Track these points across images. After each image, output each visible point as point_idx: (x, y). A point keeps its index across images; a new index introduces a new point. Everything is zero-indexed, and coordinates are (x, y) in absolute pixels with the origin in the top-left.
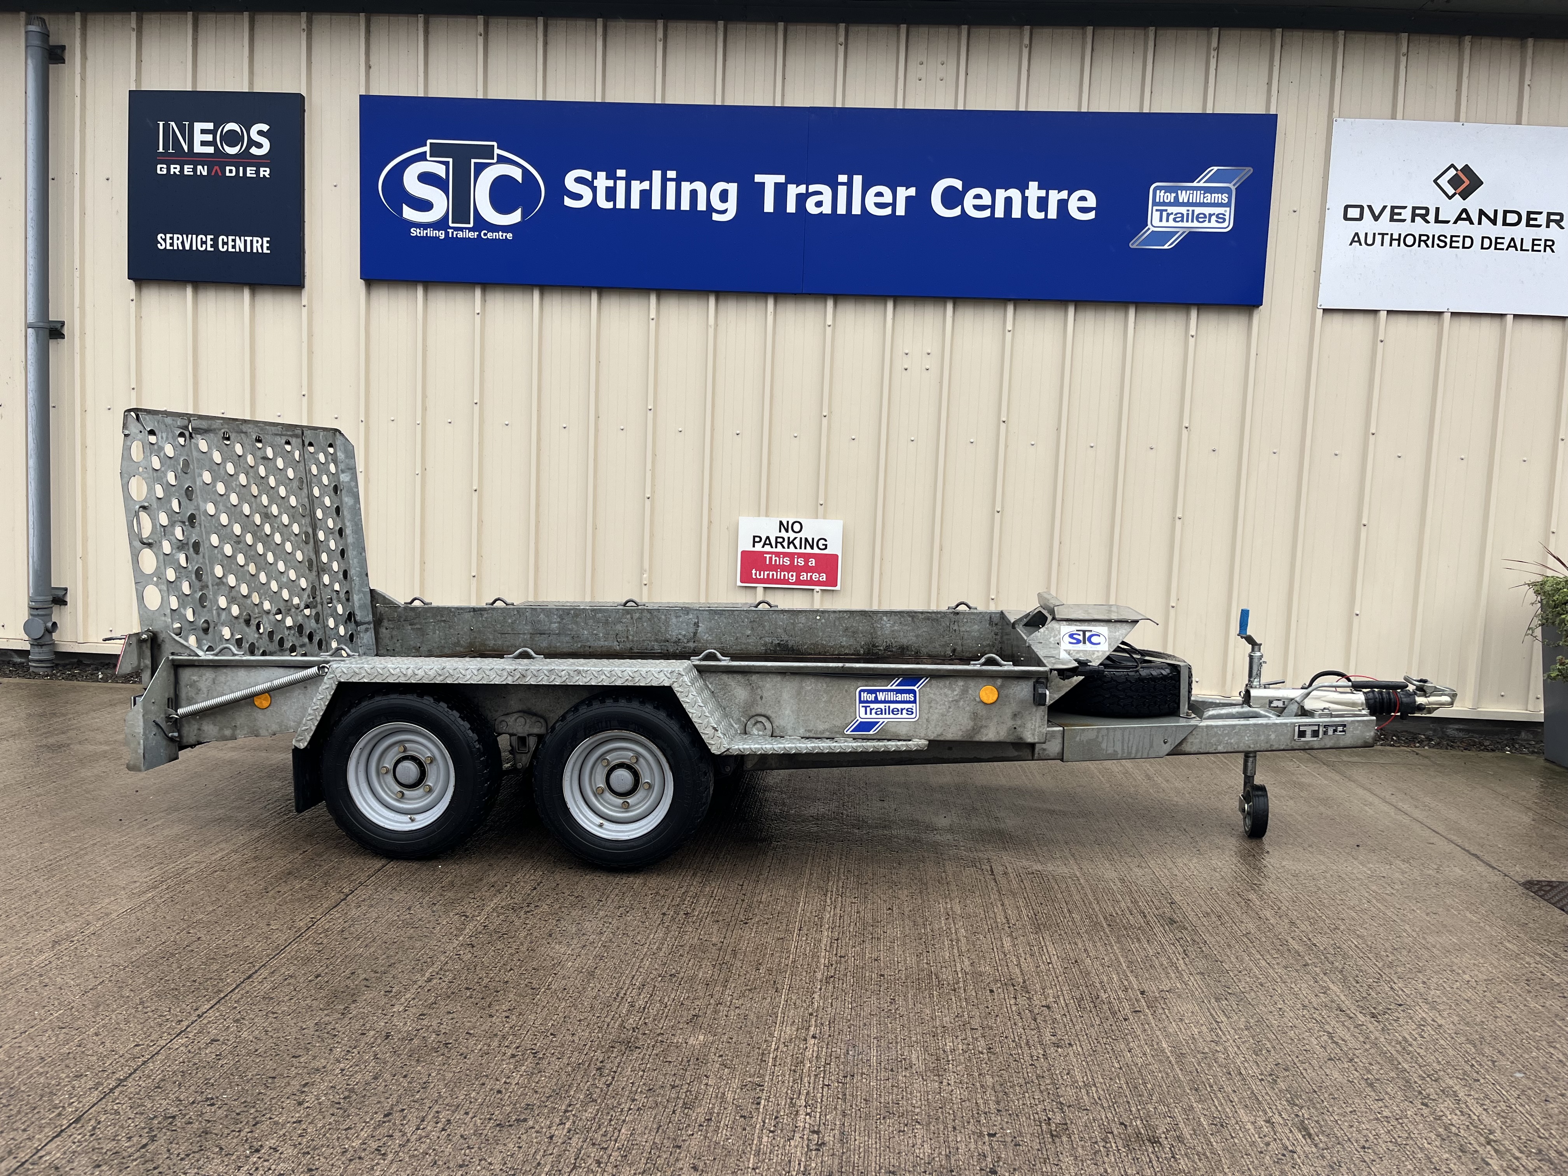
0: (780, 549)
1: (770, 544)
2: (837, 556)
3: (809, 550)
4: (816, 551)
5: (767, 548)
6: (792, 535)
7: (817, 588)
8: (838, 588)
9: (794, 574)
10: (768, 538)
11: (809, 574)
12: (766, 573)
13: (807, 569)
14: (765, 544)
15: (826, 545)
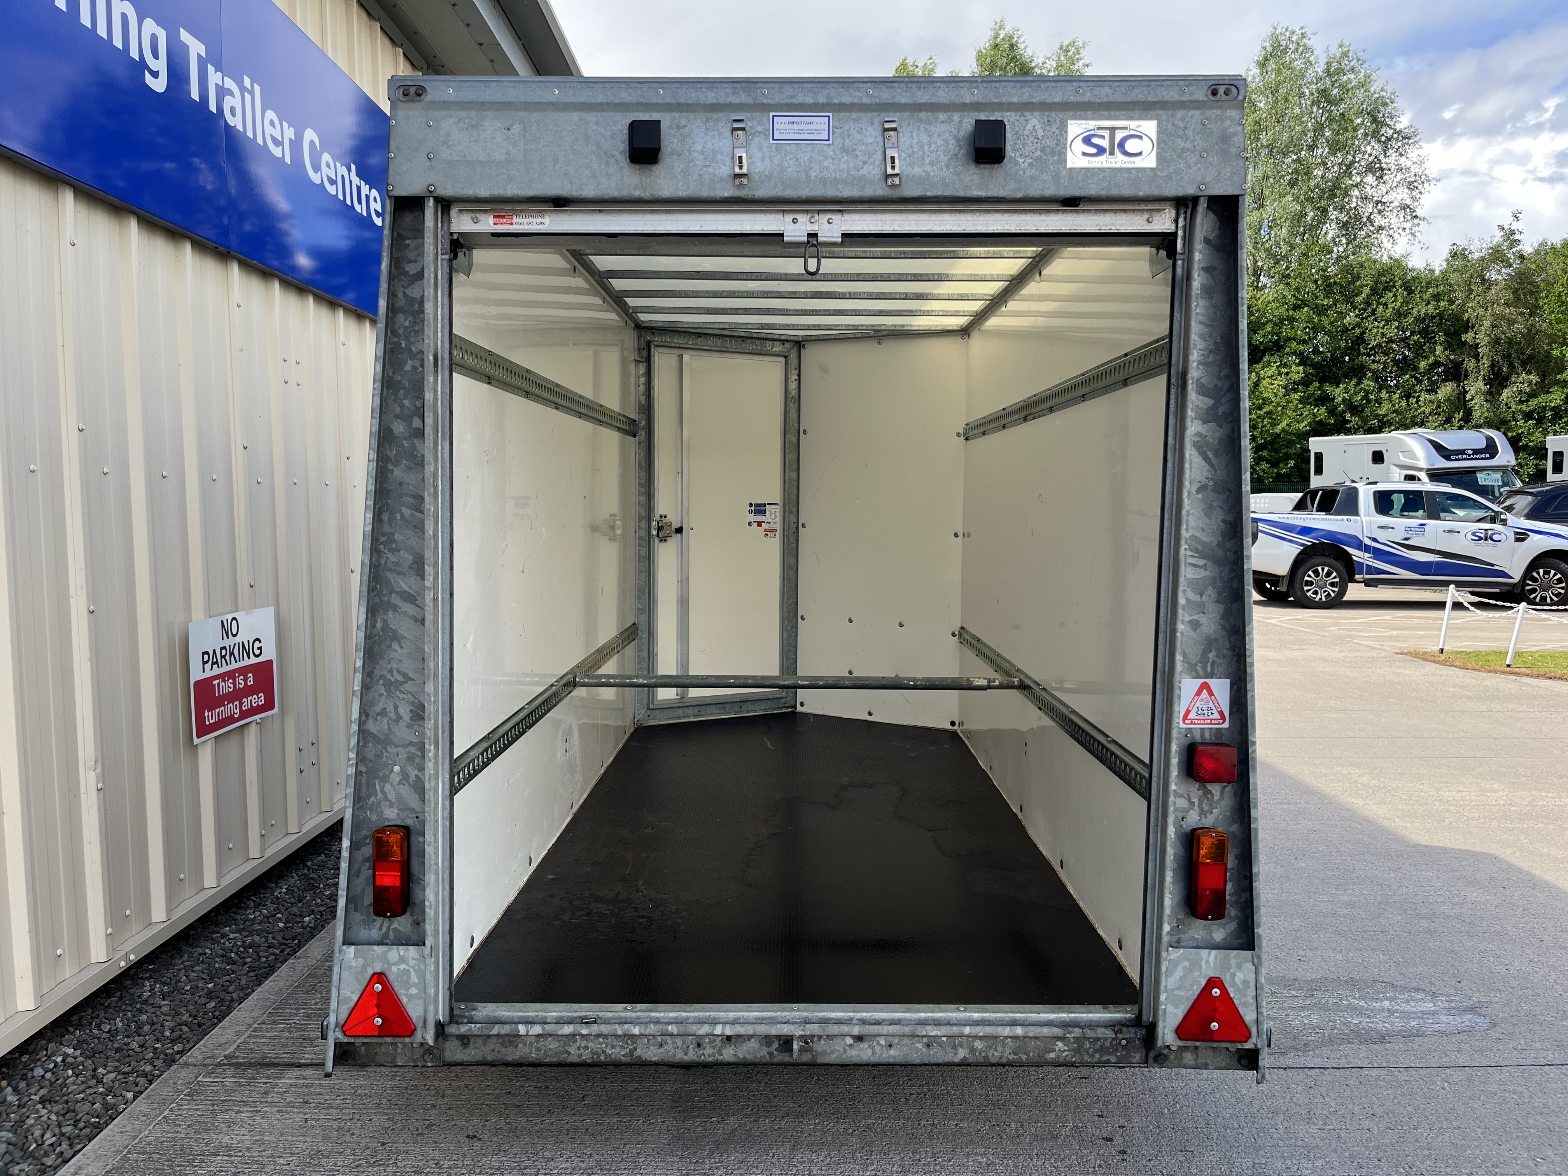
0: (225, 669)
1: (217, 663)
2: (271, 662)
3: (247, 662)
4: (253, 660)
5: (216, 671)
6: (232, 641)
7: (257, 717)
8: (276, 710)
9: (237, 703)
10: (214, 651)
11: (249, 698)
12: (217, 711)
13: (248, 691)
14: (213, 663)
15: (260, 648)
